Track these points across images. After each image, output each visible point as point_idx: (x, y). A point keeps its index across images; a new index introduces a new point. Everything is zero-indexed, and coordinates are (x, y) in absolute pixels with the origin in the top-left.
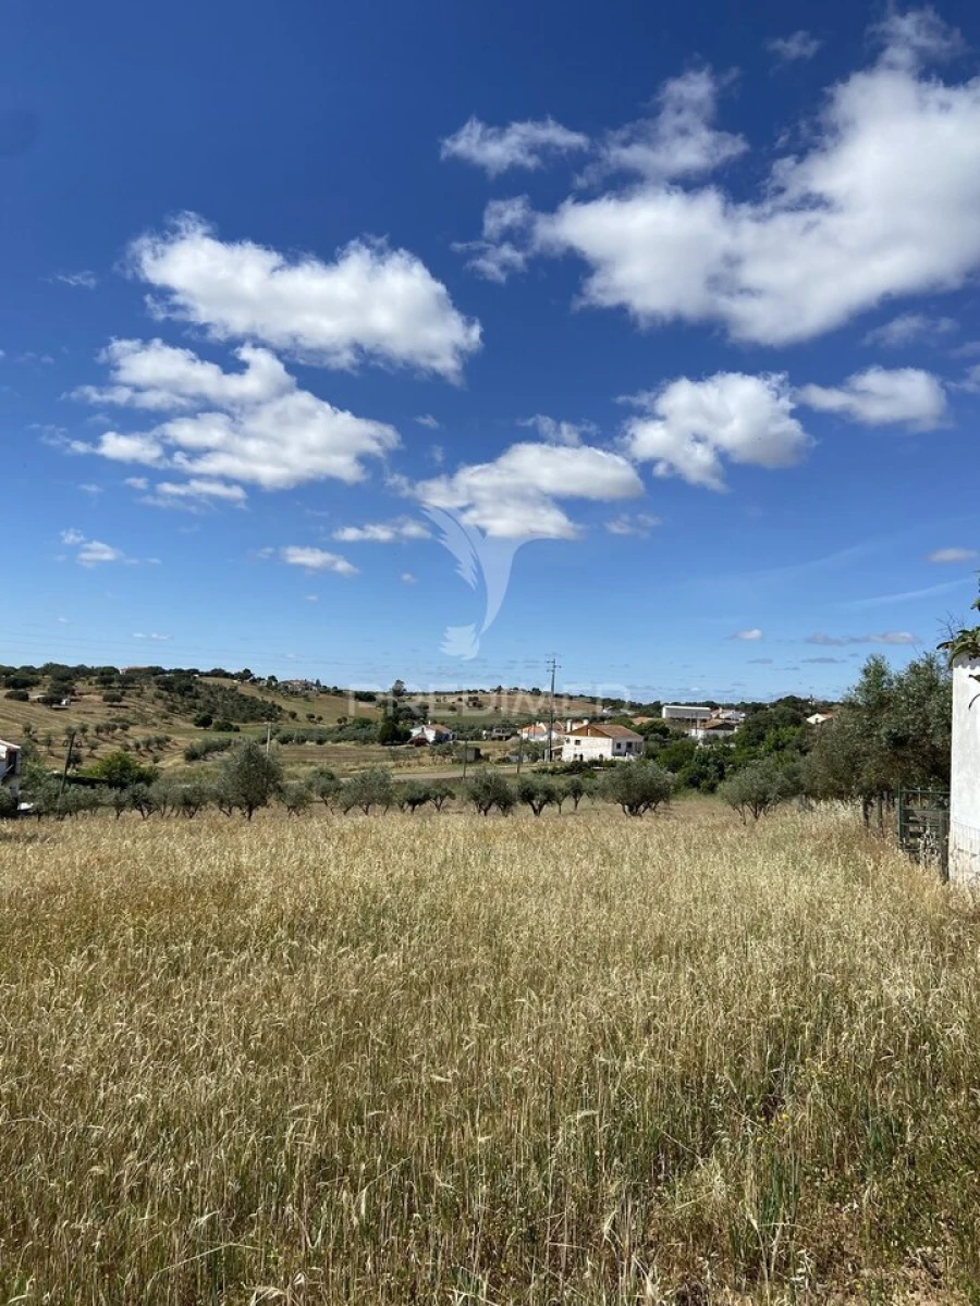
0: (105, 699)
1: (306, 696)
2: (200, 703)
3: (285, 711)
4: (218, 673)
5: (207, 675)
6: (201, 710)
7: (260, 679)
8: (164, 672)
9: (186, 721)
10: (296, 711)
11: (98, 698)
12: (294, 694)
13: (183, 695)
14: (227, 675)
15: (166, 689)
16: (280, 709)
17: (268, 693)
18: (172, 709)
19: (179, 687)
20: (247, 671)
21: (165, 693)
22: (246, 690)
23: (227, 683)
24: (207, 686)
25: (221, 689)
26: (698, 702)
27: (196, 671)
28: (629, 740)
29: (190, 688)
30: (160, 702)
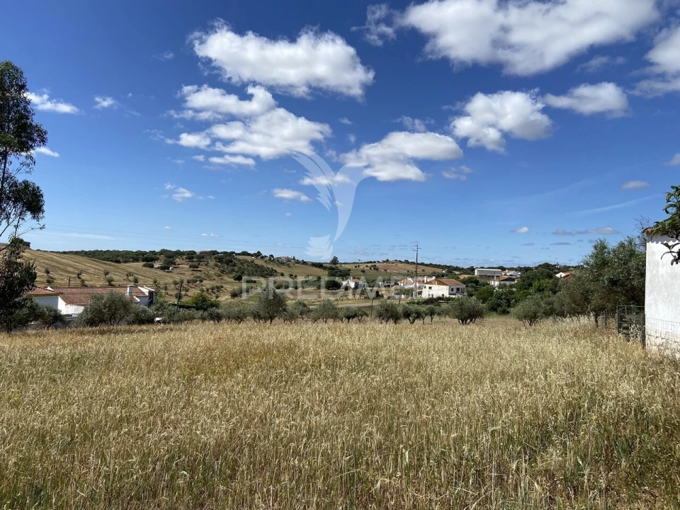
0: (190, 267)
1: (288, 265)
2: (236, 269)
3: (278, 273)
4: (245, 254)
5: (239, 254)
6: (237, 272)
7: (266, 256)
8: (218, 253)
9: (230, 278)
10: (284, 273)
11: (188, 266)
12: (282, 263)
13: (228, 264)
14: (249, 255)
15: (220, 262)
16: (276, 271)
17: (269, 263)
18: (223, 272)
19: (227, 261)
20: (259, 252)
21: (219, 264)
22: (259, 262)
23: (249, 258)
24: (239, 260)
25: (247, 261)
26: (494, 266)
27: (234, 253)
28: (458, 287)
29: (231, 261)
30: (217, 269)
